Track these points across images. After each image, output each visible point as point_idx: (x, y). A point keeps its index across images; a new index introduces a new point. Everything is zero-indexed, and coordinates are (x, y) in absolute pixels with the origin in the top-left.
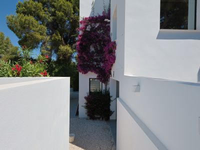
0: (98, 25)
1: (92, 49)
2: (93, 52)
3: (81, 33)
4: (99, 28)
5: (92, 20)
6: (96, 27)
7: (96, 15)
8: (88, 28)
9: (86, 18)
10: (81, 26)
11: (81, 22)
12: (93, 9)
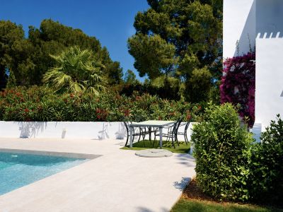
0: (243, 64)
1: (237, 91)
2: (237, 93)
3: (224, 74)
4: (244, 68)
5: (236, 60)
6: (241, 66)
7: (241, 55)
8: (233, 69)
9: (230, 59)
10: (225, 67)
11: (225, 64)
12: (238, 48)
